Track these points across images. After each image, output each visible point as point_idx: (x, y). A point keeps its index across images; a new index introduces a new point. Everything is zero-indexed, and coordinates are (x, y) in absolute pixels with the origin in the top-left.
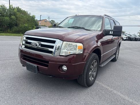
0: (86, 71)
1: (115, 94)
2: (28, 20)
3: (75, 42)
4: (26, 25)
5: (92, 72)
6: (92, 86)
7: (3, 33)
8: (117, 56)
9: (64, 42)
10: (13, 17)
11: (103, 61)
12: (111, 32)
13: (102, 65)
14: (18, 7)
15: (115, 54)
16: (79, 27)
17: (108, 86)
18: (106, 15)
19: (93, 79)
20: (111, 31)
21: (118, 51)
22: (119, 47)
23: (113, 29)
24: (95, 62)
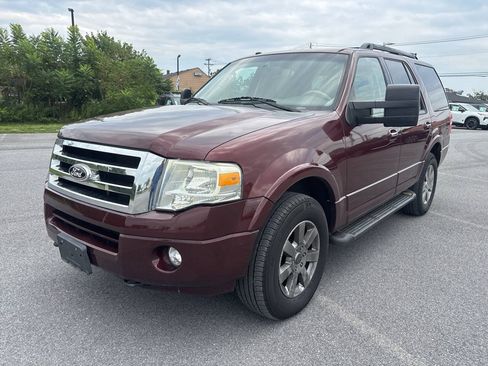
0: (262, 264)
1: (380, 350)
2: (134, 77)
3: (213, 161)
4: (127, 93)
5: (296, 263)
6: (298, 316)
7: (56, 122)
8: (426, 193)
9: (170, 161)
10: (83, 68)
11: (351, 220)
12: (375, 111)
13: (347, 237)
14: (105, 35)
15: (417, 188)
16: (256, 99)
17: (361, 315)
18: (368, 47)
19: (303, 289)
20: (378, 105)
21: (430, 175)
22: (435, 160)
23: (382, 98)
24: (307, 227)
